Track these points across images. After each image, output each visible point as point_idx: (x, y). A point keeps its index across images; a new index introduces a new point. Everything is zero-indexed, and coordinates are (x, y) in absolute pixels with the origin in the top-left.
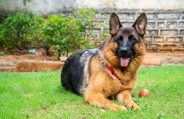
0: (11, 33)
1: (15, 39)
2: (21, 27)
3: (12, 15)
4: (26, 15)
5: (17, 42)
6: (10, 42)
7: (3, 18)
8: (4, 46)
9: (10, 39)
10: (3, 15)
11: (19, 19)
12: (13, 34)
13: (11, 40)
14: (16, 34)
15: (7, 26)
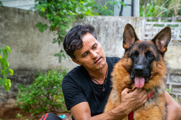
0: (40, 95)
1: (44, 102)
2: (52, 87)
3: (44, 74)
4: (59, 74)
5: (46, 106)
6: (38, 106)
7: (33, 77)
8: (31, 111)
9: (37, 103)
10: (34, 74)
11: (51, 78)
12: (42, 95)
13: (40, 102)
14: (46, 96)
15: (36, 87)
